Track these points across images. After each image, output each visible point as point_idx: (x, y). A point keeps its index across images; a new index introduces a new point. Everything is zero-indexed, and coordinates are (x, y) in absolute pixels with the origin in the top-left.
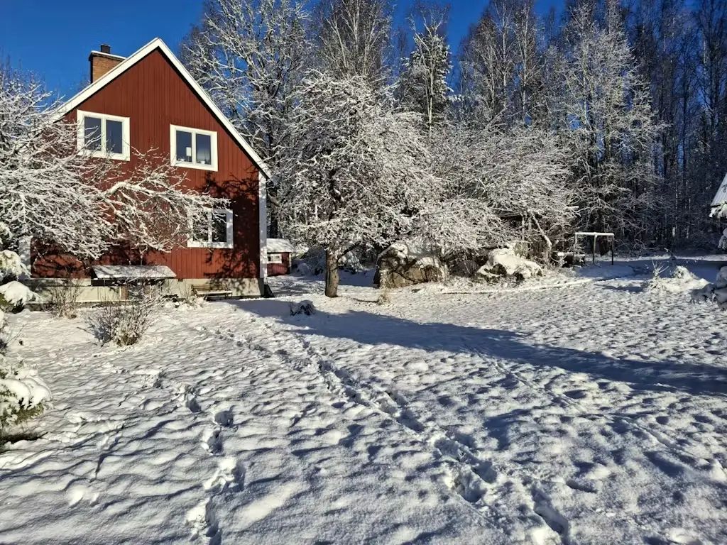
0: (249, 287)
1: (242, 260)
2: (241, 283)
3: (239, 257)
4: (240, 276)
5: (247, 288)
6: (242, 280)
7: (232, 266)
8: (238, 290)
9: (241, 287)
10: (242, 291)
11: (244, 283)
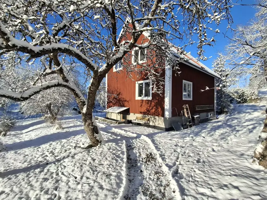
0: (158, 122)
1: (154, 106)
2: (155, 119)
3: (153, 104)
4: (154, 114)
5: (157, 121)
6: (155, 117)
7: (150, 109)
8: (153, 122)
9: (154, 121)
10: (155, 123)
11: (156, 118)
